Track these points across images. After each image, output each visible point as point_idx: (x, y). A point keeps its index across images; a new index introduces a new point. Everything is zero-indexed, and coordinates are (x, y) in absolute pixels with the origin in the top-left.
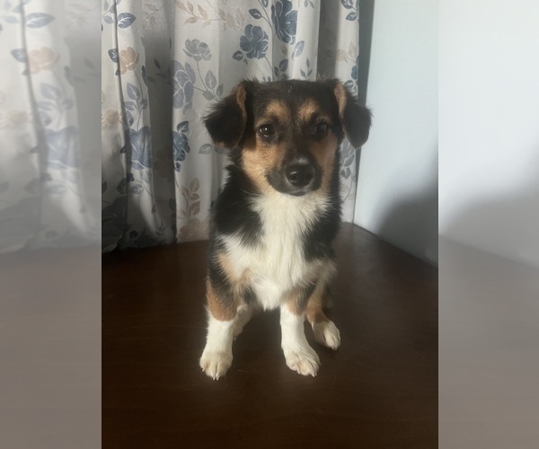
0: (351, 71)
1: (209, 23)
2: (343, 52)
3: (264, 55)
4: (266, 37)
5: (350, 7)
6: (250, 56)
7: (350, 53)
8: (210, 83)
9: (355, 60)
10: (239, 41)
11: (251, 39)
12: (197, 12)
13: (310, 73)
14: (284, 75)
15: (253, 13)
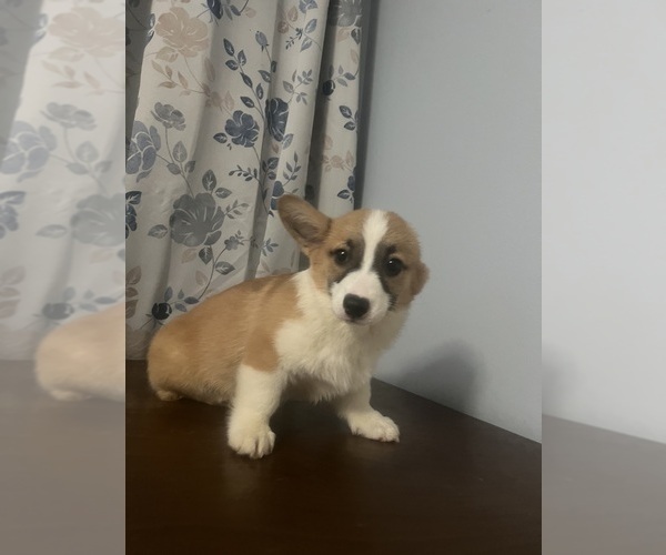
0: (347, 181)
1: (188, 94)
3: (252, 145)
4: (257, 127)
5: (349, 117)
6: (236, 142)
7: (347, 161)
8: (179, 154)
9: (352, 169)
10: (225, 124)
11: (239, 125)
12: (175, 78)
13: (297, 169)
14: (272, 173)
15: (245, 100)
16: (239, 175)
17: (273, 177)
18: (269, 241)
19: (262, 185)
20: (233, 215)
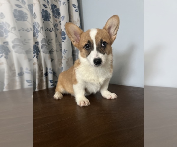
2: (75, 22)
3: (50, 20)
4: (50, 14)
5: (76, 8)
6: (44, 20)
7: (78, 22)
9: (80, 24)
11: (44, 14)
14: (57, 29)
15: (44, 5)
16: (48, 31)
17: (58, 30)
18: (64, 50)
19: (55, 32)
20: (49, 43)
